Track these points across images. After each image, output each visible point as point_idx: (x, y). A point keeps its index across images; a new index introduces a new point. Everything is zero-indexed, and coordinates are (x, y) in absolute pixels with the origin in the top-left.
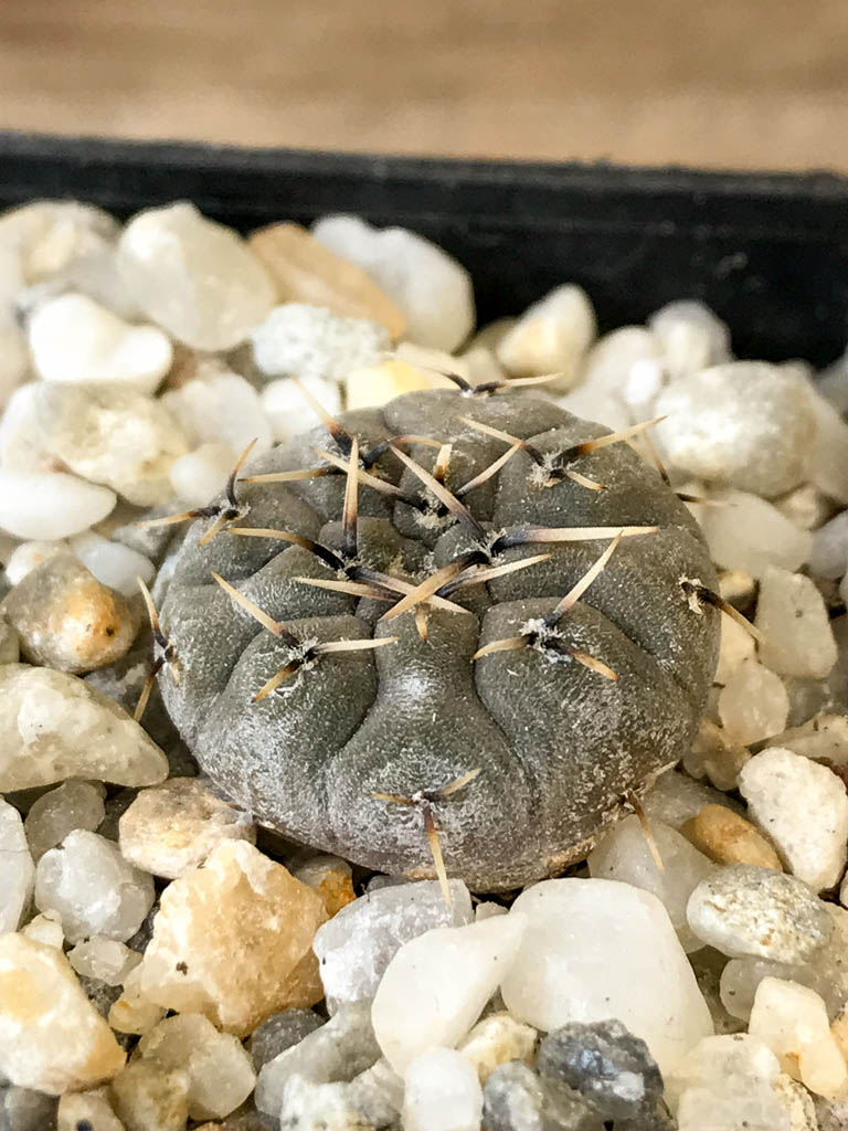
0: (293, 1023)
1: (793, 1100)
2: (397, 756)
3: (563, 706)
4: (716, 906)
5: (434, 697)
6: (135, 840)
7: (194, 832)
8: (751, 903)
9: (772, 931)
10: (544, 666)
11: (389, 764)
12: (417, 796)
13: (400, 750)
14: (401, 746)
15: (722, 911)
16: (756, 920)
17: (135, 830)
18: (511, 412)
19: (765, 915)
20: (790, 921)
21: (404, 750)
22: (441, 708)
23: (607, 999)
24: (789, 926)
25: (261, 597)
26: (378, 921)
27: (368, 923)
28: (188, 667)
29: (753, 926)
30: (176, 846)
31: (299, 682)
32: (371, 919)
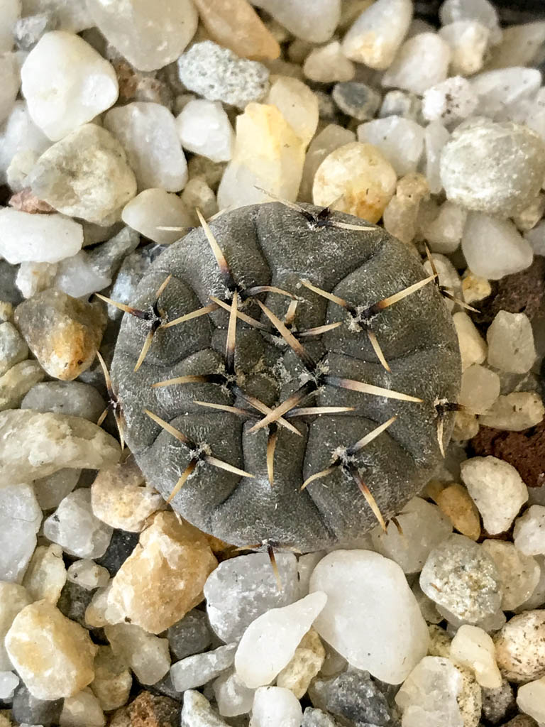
0: (190, 630)
1: (469, 696)
2: (254, 524)
3: (354, 503)
4: (436, 587)
5: (277, 492)
6: (100, 506)
7: (135, 504)
8: (456, 589)
9: (466, 611)
10: (344, 482)
11: (249, 527)
12: (264, 542)
13: (255, 521)
14: (256, 519)
15: (440, 591)
16: (458, 604)
17: (100, 499)
18: (339, 253)
19: (463, 602)
20: (477, 605)
21: (257, 521)
22: (281, 499)
23: (369, 654)
24: (476, 607)
25: (173, 396)
26: (241, 595)
27: (235, 595)
28: (129, 426)
29: (455, 606)
30: (124, 516)
31: (196, 473)
32: (238, 593)
